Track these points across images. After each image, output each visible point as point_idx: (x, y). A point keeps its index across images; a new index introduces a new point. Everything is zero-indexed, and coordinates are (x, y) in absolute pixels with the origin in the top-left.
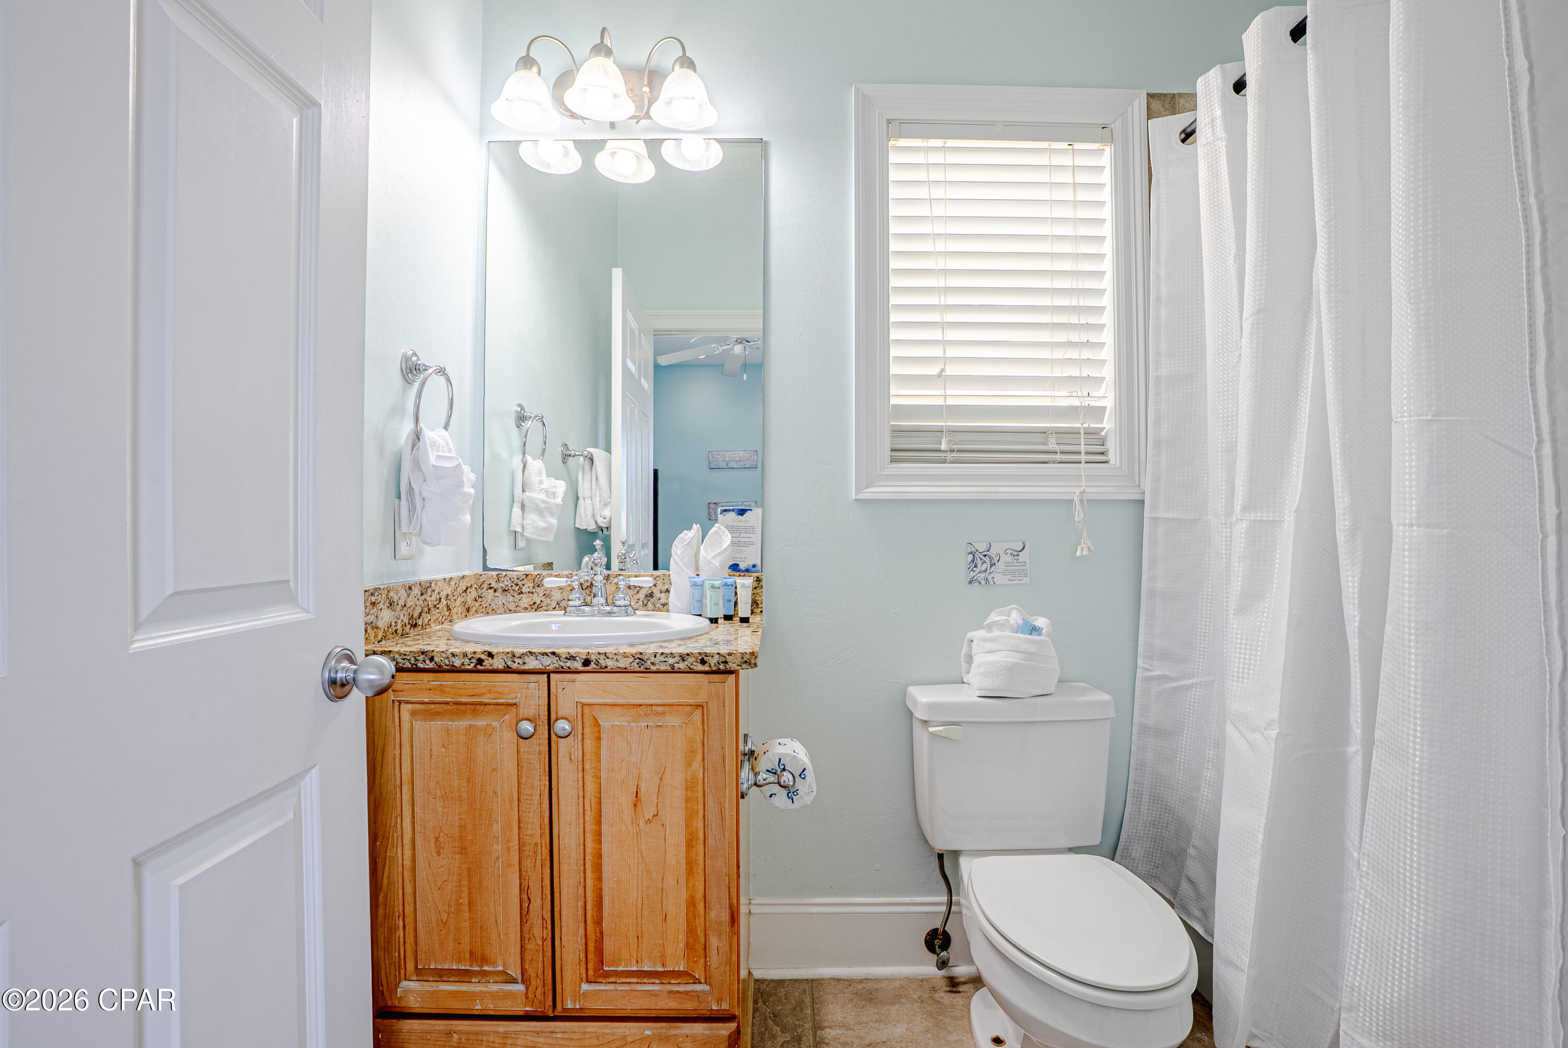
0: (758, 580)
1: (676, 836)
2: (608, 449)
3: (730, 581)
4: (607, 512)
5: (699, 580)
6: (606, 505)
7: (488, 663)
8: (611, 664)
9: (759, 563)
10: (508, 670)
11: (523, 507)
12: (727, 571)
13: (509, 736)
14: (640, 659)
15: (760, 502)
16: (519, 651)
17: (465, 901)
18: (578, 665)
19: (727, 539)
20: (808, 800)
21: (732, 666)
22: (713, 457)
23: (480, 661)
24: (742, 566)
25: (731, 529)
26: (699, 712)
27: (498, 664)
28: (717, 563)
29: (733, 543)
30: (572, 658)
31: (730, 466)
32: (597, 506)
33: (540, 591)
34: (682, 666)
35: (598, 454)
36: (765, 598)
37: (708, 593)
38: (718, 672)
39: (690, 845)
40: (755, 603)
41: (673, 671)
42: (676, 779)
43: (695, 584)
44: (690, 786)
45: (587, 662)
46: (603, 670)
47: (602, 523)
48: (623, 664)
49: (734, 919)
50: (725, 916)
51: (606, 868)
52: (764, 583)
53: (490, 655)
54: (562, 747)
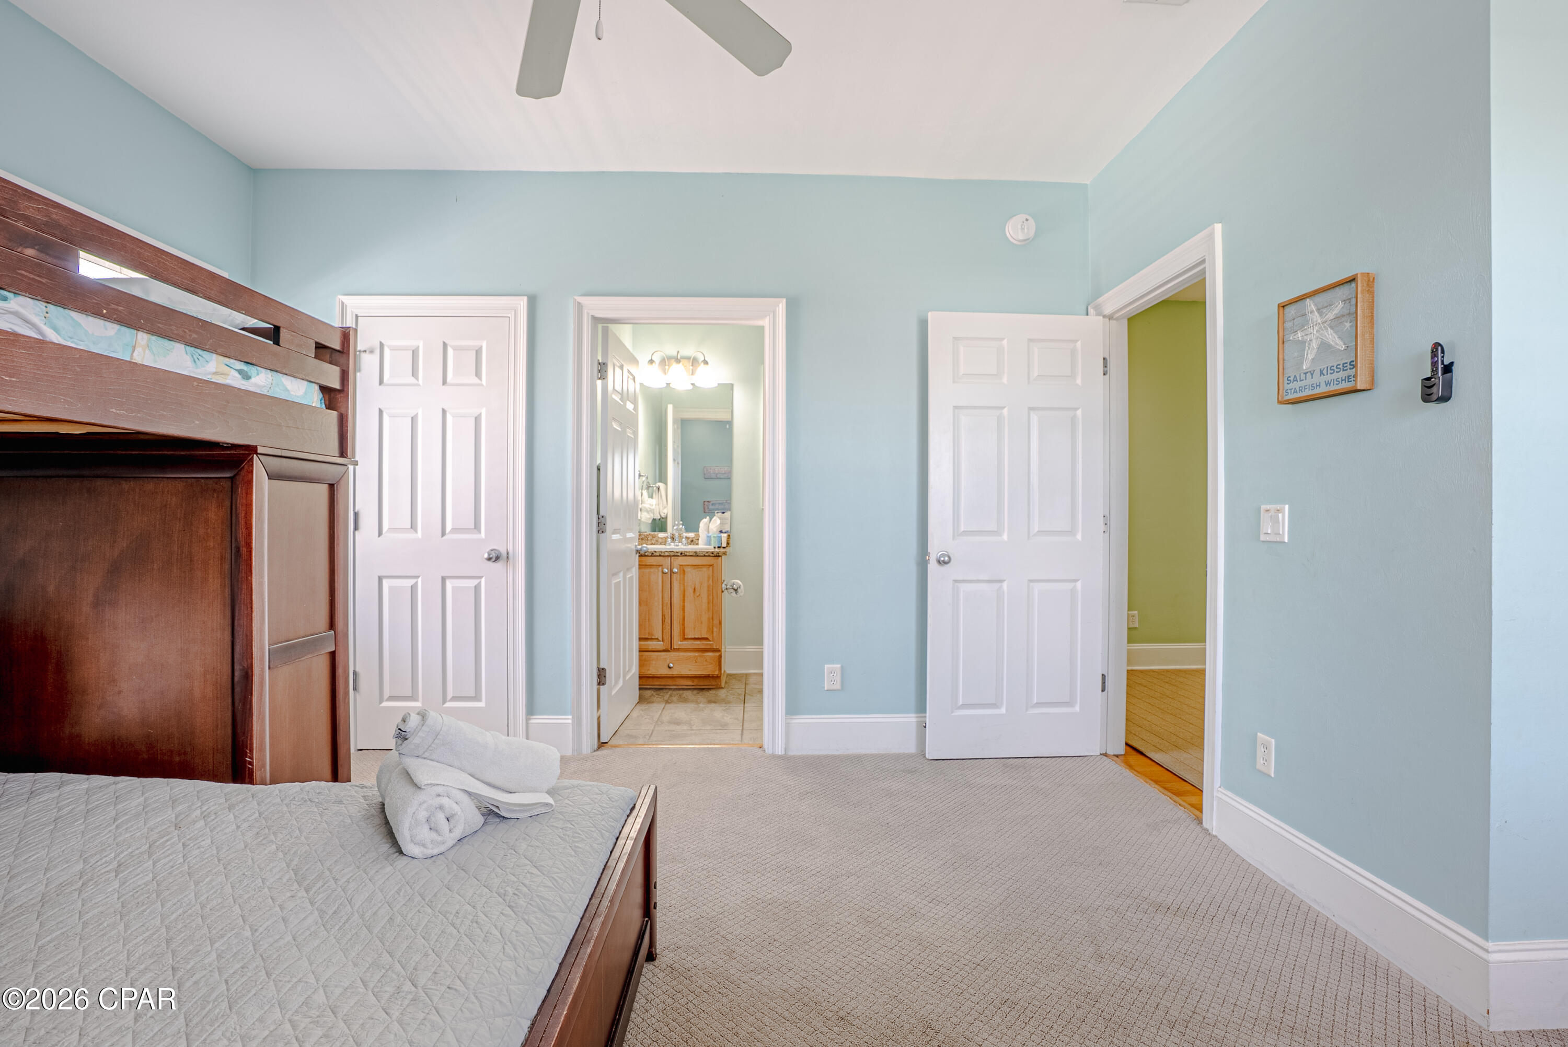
0: (729, 536)
1: (705, 600)
2: (666, 484)
3: (719, 535)
4: (665, 511)
5: (709, 535)
6: (665, 508)
7: (655, 554)
8: (688, 554)
9: (729, 529)
10: (660, 556)
11: (641, 510)
12: (718, 532)
13: (660, 574)
14: (696, 553)
15: (730, 510)
16: (663, 551)
17: (647, 619)
18: (679, 554)
19: (718, 522)
20: (742, 594)
21: (720, 555)
22: (707, 471)
23: (653, 553)
24: (724, 531)
25: (720, 518)
26: (711, 567)
27: (658, 554)
28: (715, 530)
29: (721, 523)
30: (677, 552)
31: (718, 476)
32: (661, 508)
33: (655, 539)
34: (707, 555)
35: (661, 485)
36: (731, 542)
37: (712, 539)
38: (716, 556)
39: (708, 603)
40: (728, 544)
41: (704, 556)
42: (705, 585)
43: (708, 537)
44: (708, 587)
45: (681, 554)
46: (686, 556)
47: (663, 515)
48: (691, 554)
49: (720, 623)
50: (718, 622)
51: (686, 609)
52: (731, 537)
53: (655, 552)
54: (674, 576)
